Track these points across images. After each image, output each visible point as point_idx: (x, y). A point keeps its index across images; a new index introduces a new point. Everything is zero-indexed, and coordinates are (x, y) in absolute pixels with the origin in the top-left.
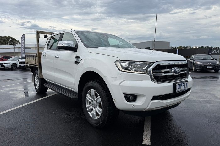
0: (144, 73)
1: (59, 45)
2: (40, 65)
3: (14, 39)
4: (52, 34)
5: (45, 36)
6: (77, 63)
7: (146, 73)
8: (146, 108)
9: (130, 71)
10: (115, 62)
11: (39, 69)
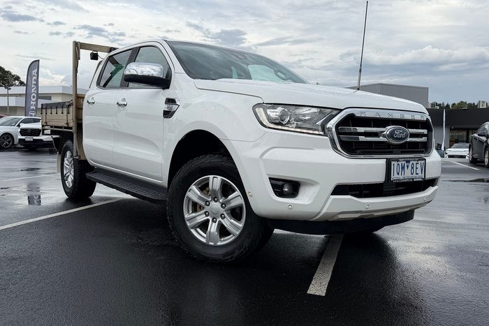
0: (317, 133)
1: (127, 73)
2: (80, 126)
3: (8, 72)
4: (110, 51)
5: (94, 57)
6: (168, 114)
7: (322, 133)
8: (319, 213)
9: (286, 128)
10: (254, 107)
11: (75, 136)
